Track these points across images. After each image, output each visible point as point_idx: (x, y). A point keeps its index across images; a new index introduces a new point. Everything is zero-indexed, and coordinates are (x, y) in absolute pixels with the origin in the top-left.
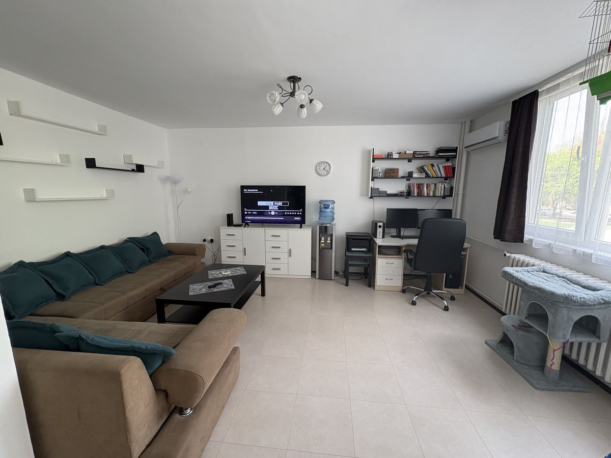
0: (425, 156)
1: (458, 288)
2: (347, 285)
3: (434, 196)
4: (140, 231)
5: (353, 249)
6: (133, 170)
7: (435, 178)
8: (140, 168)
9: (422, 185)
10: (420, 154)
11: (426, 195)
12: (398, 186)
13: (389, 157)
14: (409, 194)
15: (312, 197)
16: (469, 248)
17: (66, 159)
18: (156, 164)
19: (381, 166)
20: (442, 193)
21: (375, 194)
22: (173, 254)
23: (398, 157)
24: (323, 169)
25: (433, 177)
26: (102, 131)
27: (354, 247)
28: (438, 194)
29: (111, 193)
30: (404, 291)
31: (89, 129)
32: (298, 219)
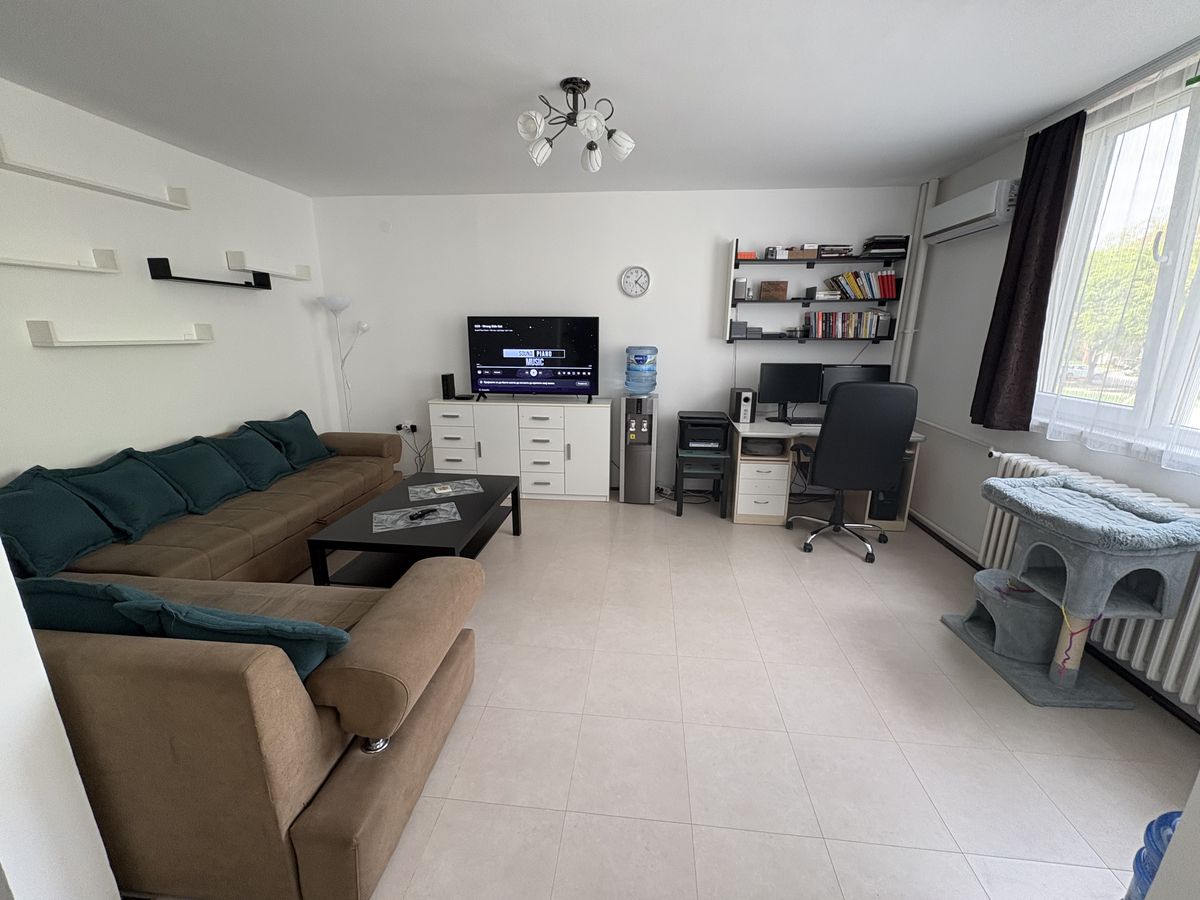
0: (843, 256)
1: (894, 519)
2: (679, 513)
3: (856, 338)
4: (272, 408)
5: (692, 445)
6: (248, 285)
7: (860, 300)
8: (262, 281)
9: (834, 315)
10: (832, 252)
11: (840, 336)
12: (785, 318)
13: (769, 257)
14: (805, 334)
15: (610, 341)
16: (920, 441)
17: (108, 260)
18: (293, 272)
19: (752, 276)
20: (873, 331)
21: (740, 334)
22: (338, 455)
23: (786, 257)
24: (634, 283)
25: (856, 300)
26: (179, 202)
27: (694, 441)
28: (865, 333)
29: (206, 329)
30: (789, 526)
31: (152, 195)
32: (584, 384)
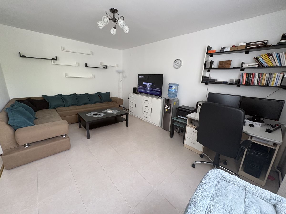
1: (258, 178)
3: (267, 85)
6: (104, 68)
7: (271, 67)
8: (106, 67)
9: (254, 75)
10: (254, 45)
11: (256, 84)
13: (222, 51)
18: (115, 65)
20: (274, 84)
23: (229, 51)
24: (177, 64)
25: (267, 67)
26: (92, 54)
27: (180, 115)
28: (272, 83)
29: (94, 76)
30: (202, 156)
31: (88, 53)
32: (158, 93)
